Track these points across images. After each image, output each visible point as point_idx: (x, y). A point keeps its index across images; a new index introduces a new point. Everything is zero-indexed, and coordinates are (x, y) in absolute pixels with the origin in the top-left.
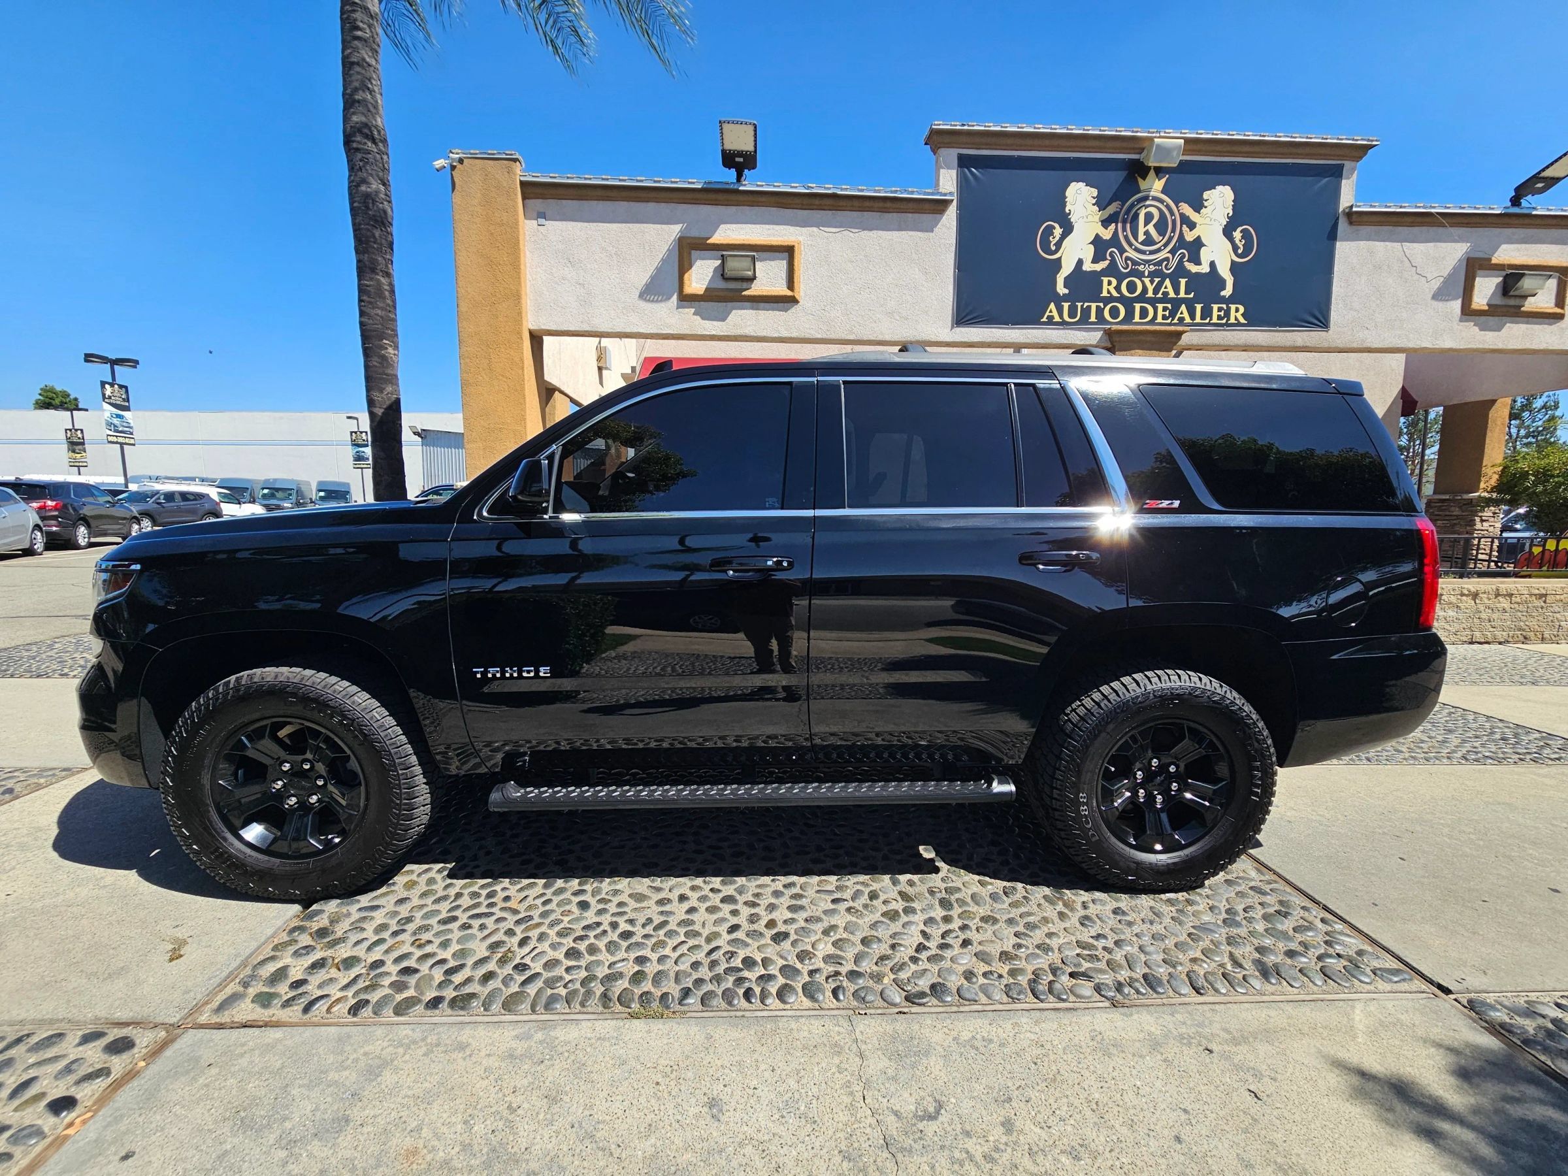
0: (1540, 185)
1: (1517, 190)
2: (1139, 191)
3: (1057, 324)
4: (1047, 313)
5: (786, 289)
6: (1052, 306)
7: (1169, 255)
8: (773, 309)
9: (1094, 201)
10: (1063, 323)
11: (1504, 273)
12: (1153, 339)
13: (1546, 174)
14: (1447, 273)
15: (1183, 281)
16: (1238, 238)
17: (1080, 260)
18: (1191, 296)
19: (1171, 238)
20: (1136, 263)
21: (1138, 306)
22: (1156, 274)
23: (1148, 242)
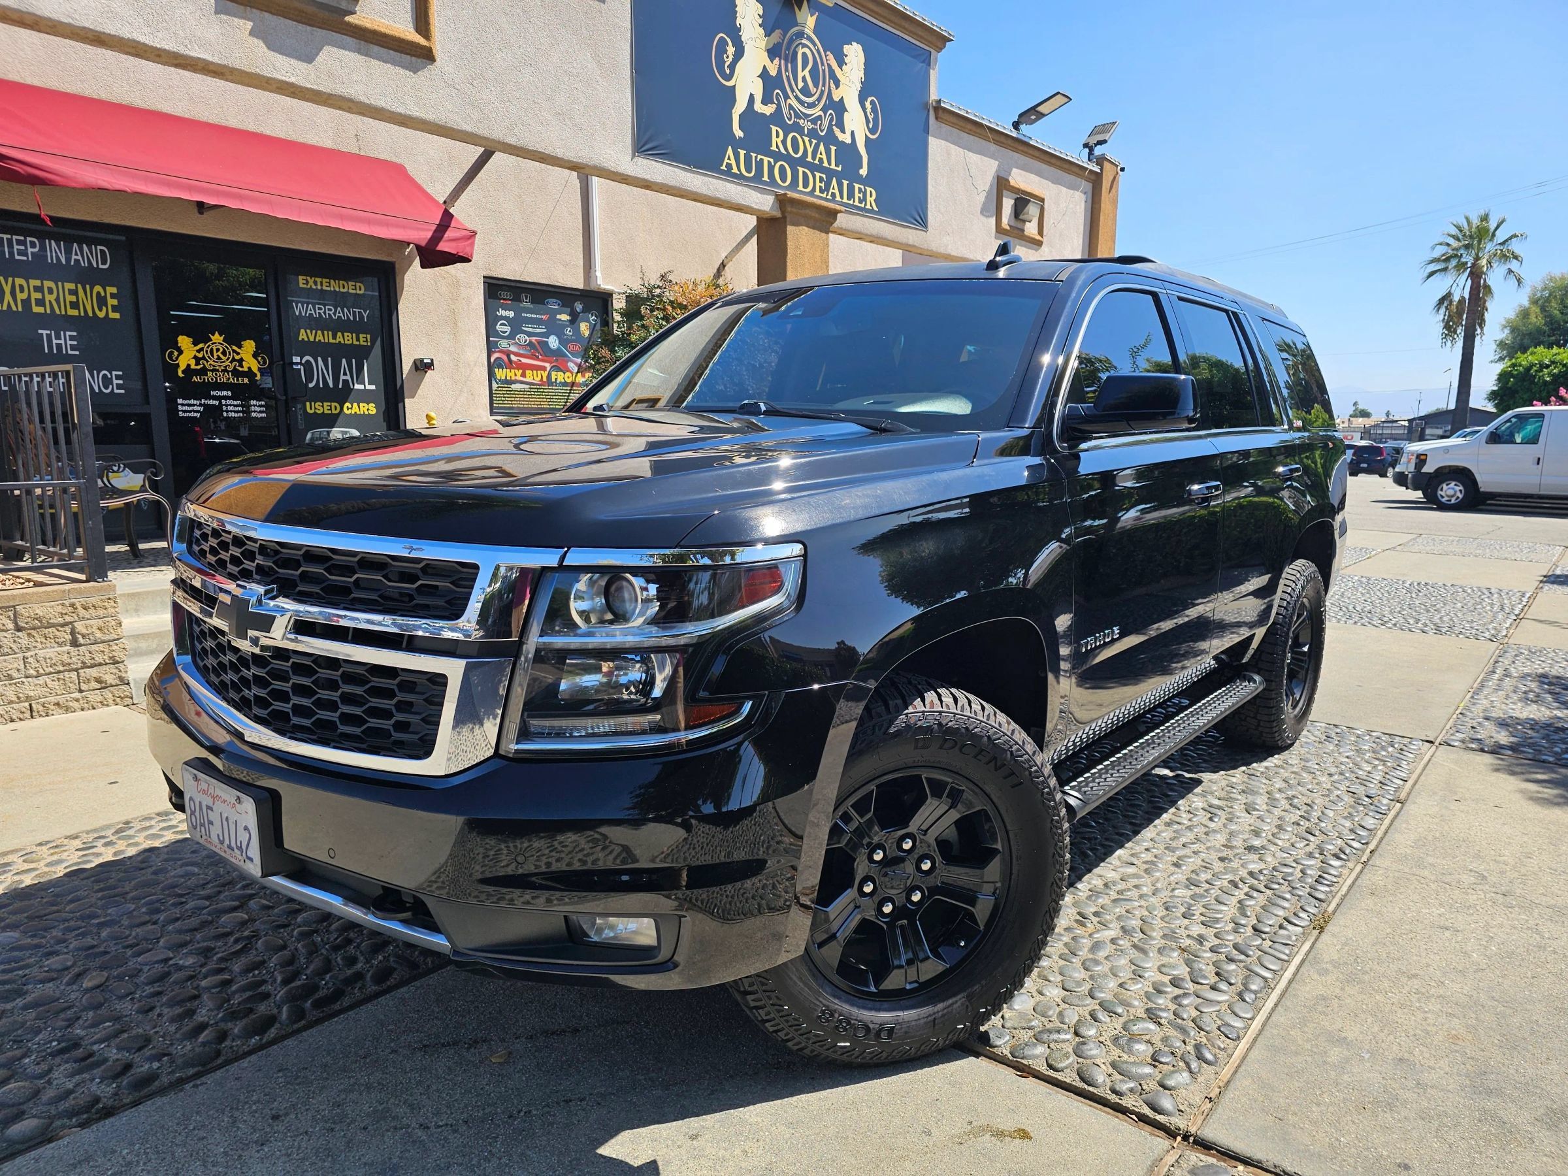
0: (1033, 117)
1: (1021, 116)
2: (796, 24)
3: (734, 176)
4: (726, 161)
5: (412, 30)
6: (730, 151)
7: (821, 113)
8: (394, 63)
9: (760, 21)
10: (740, 177)
11: (1016, 196)
12: (817, 215)
13: (1039, 109)
14: (987, 188)
15: (833, 148)
16: (869, 110)
17: (752, 96)
18: (839, 169)
19: (822, 92)
20: (797, 116)
21: (801, 170)
22: (813, 134)
23: (805, 91)
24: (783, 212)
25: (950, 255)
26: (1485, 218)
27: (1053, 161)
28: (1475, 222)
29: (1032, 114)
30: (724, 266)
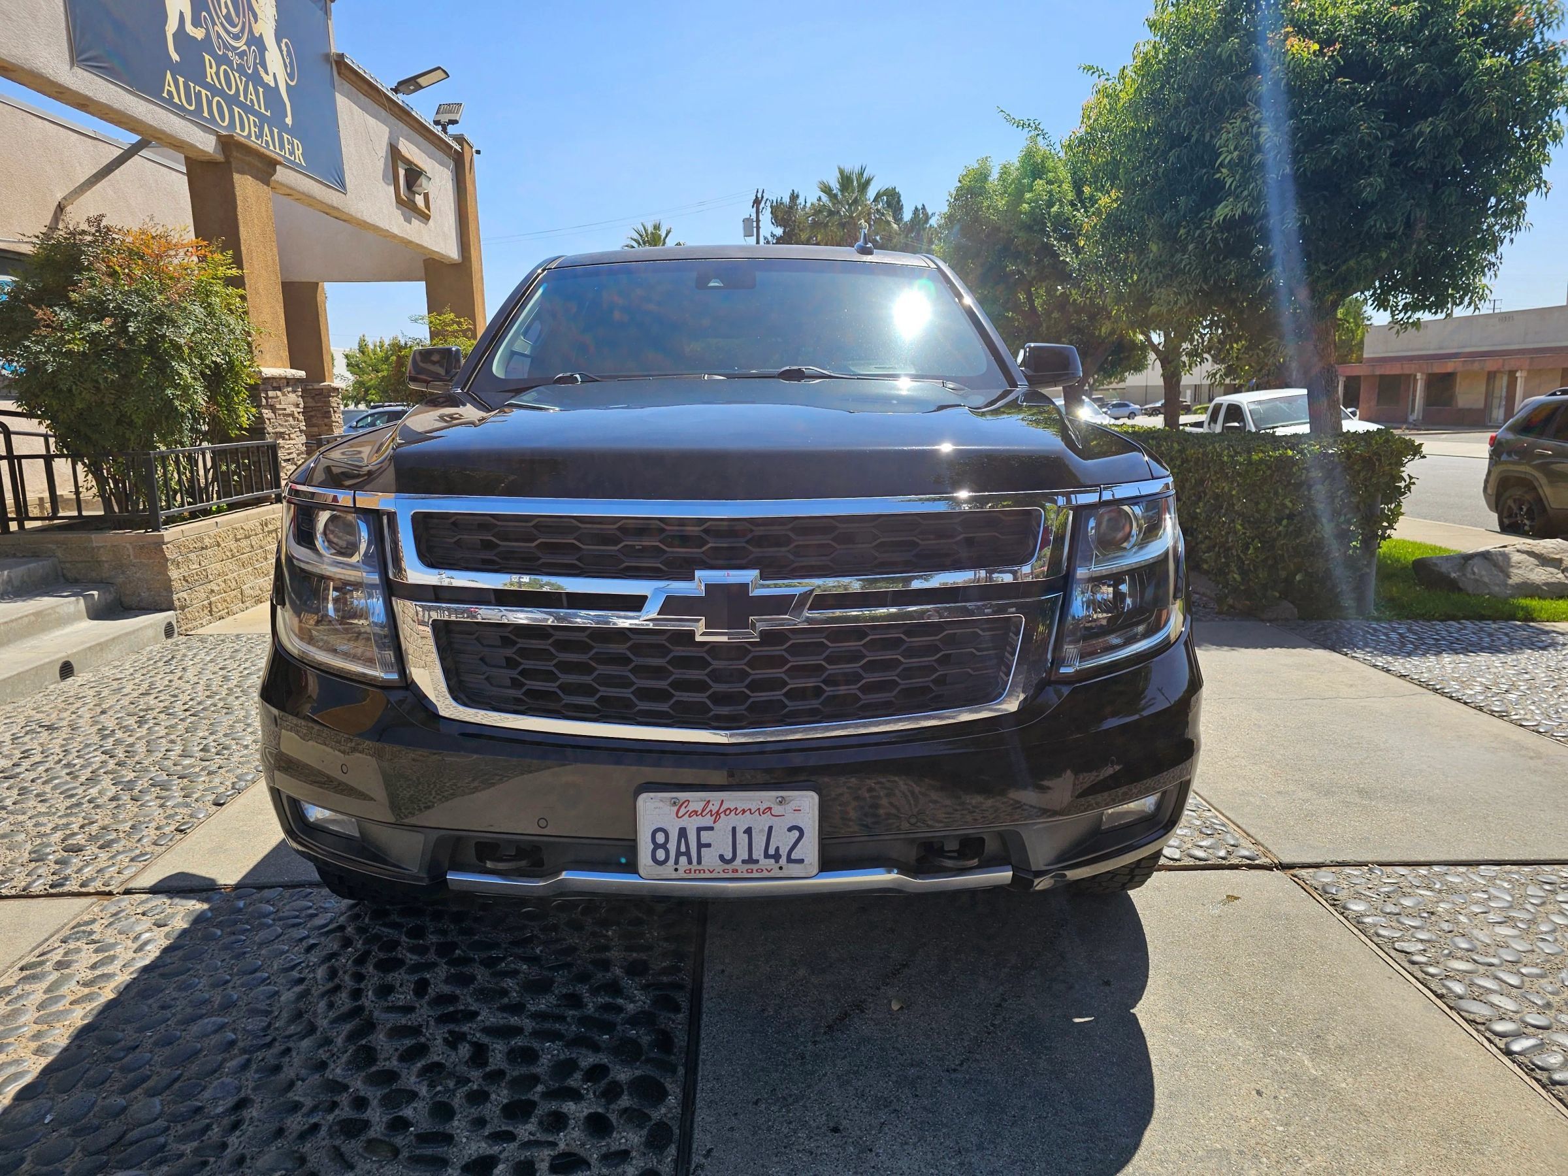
0: (412, 86)
1: (400, 84)
7: (245, 47)
11: (407, 167)
12: (260, 165)
13: (419, 80)
14: (384, 154)
15: (261, 90)
16: (285, 53)
17: (181, 14)
18: (269, 114)
19: (244, 23)
20: (225, 47)
21: (236, 109)
22: (241, 70)
23: (228, 17)
24: (227, 157)
25: (365, 222)
26: (657, 227)
27: (428, 135)
28: (650, 229)
29: (411, 84)
30: (62, 210)
